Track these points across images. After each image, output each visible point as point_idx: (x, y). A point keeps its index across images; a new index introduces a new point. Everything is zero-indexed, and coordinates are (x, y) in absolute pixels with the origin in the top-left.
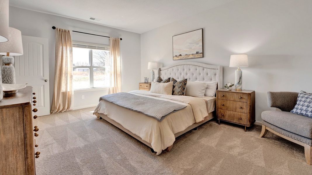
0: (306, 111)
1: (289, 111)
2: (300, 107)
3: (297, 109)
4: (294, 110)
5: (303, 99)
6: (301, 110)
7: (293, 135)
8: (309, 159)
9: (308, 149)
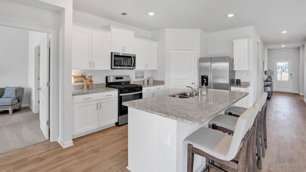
7: (4, 107)
8: (11, 114)
9: (10, 110)
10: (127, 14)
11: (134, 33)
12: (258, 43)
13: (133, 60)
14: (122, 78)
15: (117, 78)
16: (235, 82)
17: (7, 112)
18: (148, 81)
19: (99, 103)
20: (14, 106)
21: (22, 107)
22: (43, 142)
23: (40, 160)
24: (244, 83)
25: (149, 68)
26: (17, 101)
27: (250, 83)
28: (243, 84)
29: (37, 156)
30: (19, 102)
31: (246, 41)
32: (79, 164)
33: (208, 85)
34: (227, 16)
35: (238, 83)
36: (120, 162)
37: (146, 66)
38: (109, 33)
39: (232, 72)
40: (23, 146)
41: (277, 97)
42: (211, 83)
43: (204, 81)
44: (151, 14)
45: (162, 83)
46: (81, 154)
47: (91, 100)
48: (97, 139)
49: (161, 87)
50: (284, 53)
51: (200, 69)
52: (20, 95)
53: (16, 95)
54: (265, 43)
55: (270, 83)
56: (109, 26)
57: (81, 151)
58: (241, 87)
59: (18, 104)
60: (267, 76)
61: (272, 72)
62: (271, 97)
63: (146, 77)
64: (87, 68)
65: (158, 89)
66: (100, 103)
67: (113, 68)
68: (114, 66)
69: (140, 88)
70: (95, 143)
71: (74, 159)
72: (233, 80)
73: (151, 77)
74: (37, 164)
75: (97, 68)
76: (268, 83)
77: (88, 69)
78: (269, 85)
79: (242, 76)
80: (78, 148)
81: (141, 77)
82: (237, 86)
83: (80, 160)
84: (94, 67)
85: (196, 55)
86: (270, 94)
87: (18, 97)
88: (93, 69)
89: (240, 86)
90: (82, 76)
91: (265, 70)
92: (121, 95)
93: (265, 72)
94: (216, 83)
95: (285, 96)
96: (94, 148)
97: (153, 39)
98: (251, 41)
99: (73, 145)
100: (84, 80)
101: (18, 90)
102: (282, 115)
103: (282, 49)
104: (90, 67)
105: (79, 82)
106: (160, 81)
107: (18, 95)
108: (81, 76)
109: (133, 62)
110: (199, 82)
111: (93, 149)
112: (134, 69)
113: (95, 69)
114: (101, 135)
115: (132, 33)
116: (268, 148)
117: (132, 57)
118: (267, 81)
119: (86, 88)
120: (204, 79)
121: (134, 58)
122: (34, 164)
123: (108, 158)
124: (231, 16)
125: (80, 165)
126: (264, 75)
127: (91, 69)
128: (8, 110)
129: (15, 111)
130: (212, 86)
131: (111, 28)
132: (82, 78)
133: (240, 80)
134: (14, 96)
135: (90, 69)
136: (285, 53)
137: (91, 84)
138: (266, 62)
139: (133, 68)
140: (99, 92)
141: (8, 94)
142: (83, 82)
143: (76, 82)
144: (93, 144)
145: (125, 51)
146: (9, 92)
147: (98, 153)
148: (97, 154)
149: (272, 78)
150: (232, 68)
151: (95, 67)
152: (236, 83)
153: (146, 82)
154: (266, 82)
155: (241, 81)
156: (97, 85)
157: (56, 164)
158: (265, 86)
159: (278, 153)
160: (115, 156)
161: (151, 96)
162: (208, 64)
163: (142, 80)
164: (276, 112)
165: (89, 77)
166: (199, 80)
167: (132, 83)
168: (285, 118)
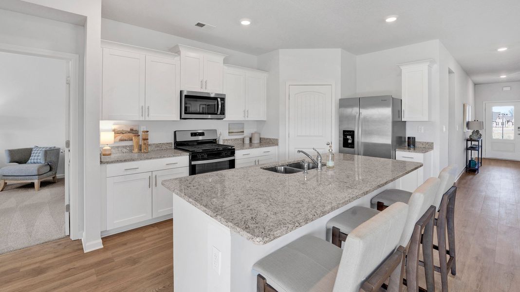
0: (37, 159)
1: (26, 163)
2: (33, 158)
3: (31, 159)
4: (29, 161)
5: (36, 152)
6: (34, 159)
7: (27, 177)
8: (37, 188)
9: (37, 182)
10: (204, 25)
11: (223, 58)
12: (450, 72)
13: (220, 103)
14: (202, 134)
15: (194, 134)
16: (405, 141)
17: (31, 186)
18: (251, 139)
19: (154, 176)
20: (42, 176)
21: (57, 178)
22: (60, 239)
23: (39, 271)
24: (422, 143)
25: (253, 117)
26: (48, 168)
27: (433, 143)
28: (421, 146)
29: (37, 265)
30: (51, 170)
31: (424, 67)
32: (95, 285)
33: (354, 148)
34: (384, 21)
35: (411, 143)
36: (164, 287)
37: (245, 113)
38: (177, 58)
39: (399, 124)
40: (27, 245)
41: (491, 168)
42: (360, 144)
43: (348, 139)
44: (246, 23)
45: (273, 142)
46: (107, 265)
47: (137, 171)
48: (146, 237)
49: (272, 149)
50: (505, 89)
51: (342, 119)
52: (53, 159)
53: (46, 160)
54: (468, 72)
55: (476, 143)
56: (177, 46)
57: (110, 260)
58: (416, 152)
59: (50, 173)
60: (471, 131)
61: (481, 124)
62: (478, 169)
63: (247, 133)
64: (137, 117)
65: (267, 154)
66: (156, 177)
67: (183, 117)
68: (185, 113)
69: (232, 152)
70: (138, 247)
71: (91, 275)
72: (401, 137)
73: (256, 133)
74: (30, 279)
75: (154, 116)
76: (473, 143)
77: (138, 120)
78: (474, 146)
79: (419, 132)
80: (109, 254)
81: (238, 132)
82: (409, 149)
83: (100, 277)
84: (148, 115)
85: (335, 93)
86: (477, 163)
87: (50, 162)
88: (147, 119)
89: (414, 150)
90: (132, 130)
91: (467, 120)
92: (193, 163)
93: (468, 124)
94: (368, 143)
95: (507, 166)
96: (132, 255)
97: (260, 68)
98: (436, 67)
99: (102, 247)
100: (134, 138)
101: (48, 152)
102: (497, 204)
103: (501, 82)
104: (142, 115)
105: (125, 140)
106: (270, 139)
107: (48, 160)
108: (129, 130)
109: (220, 106)
110: (340, 141)
111: (130, 257)
112: (222, 119)
113: (151, 118)
114: (156, 230)
115: (220, 59)
116: (457, 274)
117: (219, 99)
118: (471, 140)
119: (136, 150)
120: (348, 137)
121: (223, 99)
122: (25, 280)
123: (149, 276)
124: (391, 20)
125: (96, 287)
126: (466, 130)
127: (144, 120)
128: (34, 183)
129: (44, 184)
130: (362, 150)
131: (180, 49)
132: (131, 135)
133: (415, 138)
134: (43, 161)
135: (142, 119)
136: (508, 89)
137: (144, 144)
138: (470, 107)
139: (222, 116)
140: (154, 158)
141: (36, 158)
142: (132, 140)
143: (121, 140)
144: (133, 248)
145: (206, 88)
146: (37, 155)
147: (137, 265)
148: (133, 267)
149: (481, 135)
150: (399, 117)
151: (151, 114)
152: (407, 143)
153: (247, 141)
154: (469, 143)
155: (416, 140)
156: (158, 145)
157: (58, 282)
158: (467, 149)
159: (477, 288)
160: (160, 275)
161: (253, 164)
162: (355, 111)
163: (240, 137)
164: (486, 198)
165: (144, 132)
166: (340, 137)
167: (221, 143)
168: (502, 211)
